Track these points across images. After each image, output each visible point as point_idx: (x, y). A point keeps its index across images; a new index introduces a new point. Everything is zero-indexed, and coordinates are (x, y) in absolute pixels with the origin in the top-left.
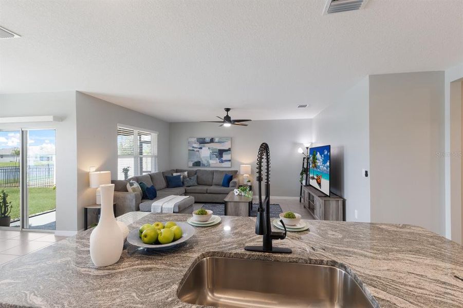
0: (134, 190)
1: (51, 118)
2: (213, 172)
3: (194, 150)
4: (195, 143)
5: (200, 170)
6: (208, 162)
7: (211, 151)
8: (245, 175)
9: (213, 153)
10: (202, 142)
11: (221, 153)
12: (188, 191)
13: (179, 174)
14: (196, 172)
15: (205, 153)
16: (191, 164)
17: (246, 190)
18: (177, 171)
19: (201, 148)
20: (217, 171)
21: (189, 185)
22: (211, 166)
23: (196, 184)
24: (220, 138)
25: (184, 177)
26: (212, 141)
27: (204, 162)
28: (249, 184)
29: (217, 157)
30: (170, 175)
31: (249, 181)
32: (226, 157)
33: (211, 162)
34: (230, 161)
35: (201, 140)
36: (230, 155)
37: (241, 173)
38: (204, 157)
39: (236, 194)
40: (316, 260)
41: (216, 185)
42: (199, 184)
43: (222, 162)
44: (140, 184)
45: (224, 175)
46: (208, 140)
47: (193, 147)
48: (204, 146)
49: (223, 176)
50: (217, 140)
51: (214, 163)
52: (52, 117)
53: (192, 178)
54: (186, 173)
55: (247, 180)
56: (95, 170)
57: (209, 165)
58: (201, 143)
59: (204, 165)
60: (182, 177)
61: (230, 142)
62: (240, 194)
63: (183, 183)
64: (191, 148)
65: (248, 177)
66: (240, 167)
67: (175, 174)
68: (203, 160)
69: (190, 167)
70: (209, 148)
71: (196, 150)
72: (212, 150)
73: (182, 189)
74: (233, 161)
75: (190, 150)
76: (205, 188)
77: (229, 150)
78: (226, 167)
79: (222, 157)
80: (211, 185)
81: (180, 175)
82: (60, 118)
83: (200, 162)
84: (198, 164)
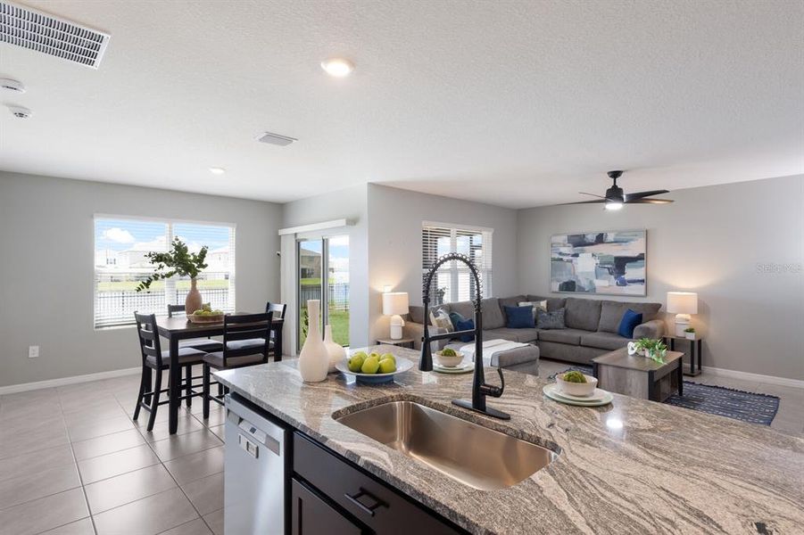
0: (440, 323)
1: (342, 222)
2: (599, 305)
3: (561, 259)
4: (564, 246)
5: (572, 299)
6: (591, 282)
7: (598, 261)
8: (679, 316)
9: (602, 265)
10: (579, 242)
11: (620, 264)
12: (542, 337)
13: (529, 304)
14: (564, 303)
15: (585, 265)
16: (556, 287)
17: (654, 345)
18: (528, 299)
19: (576, 255)
20: (609, 303)
21: (547, 325)
22: (597, 292)
23: (562, 325)
24: (619, 233)
25: (539, 311)
26: (600, 239)
27: (584, 283)
28: (691, 337)
29: (611, 274)
30: (513, 305)
31: (691, 331)
32: (631, 272)
33: (599, 283)
34: (643, 281)
35: (577, 239)
36: (643, 269)
37: (670, 310)
38: (582, 273)
39: (631, 352)
40: (530, 436)
41: (605, 331)
42: (568, 326)
43: (624, 283)
44: (451, 315)
45: (625, 312)
46: (591, 238)
47: (560, 254)
48: (583, 252)
49: (621, 314)
50: (611, 237)
51: (606, 286)
52: (344, 220)
53: (555, 313)
54: (543, 304)
55: (687, 327)
56: (390, 290)
57: (593, 290)
58: (576, 245)
59: (582, 290)
60: (534, 309)
61: (643, 240)
62: (641, 353)
63: (536, 321)
64: (557, 256)
65: (688, 320)
66: (666, 296)
67: (522, 304)
68: (580, 278)
69: (553, 292)
70: (593, 255)
71: (565, 258)
72: (601, 257)
73: (531, 333)
74: (649, 284)
75: (553, 259)
76: (576, 334)
77: (641, 257)
78: (633, 294)
79: (624, 274)
80: (596, 331)
81: (532, 307)
82: (352, 222)
83: (574, 282)
84: (569, 286)
